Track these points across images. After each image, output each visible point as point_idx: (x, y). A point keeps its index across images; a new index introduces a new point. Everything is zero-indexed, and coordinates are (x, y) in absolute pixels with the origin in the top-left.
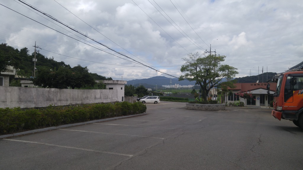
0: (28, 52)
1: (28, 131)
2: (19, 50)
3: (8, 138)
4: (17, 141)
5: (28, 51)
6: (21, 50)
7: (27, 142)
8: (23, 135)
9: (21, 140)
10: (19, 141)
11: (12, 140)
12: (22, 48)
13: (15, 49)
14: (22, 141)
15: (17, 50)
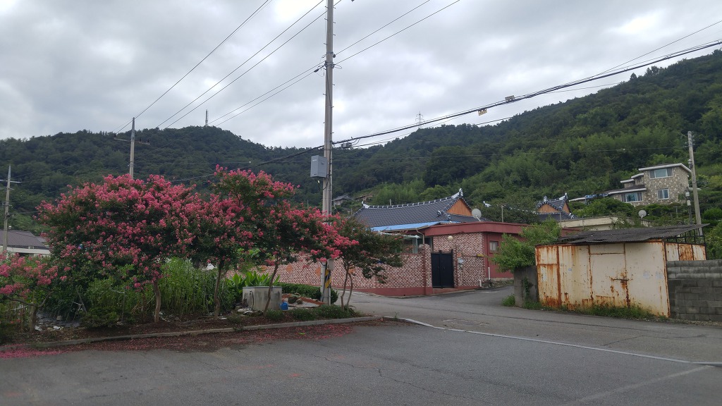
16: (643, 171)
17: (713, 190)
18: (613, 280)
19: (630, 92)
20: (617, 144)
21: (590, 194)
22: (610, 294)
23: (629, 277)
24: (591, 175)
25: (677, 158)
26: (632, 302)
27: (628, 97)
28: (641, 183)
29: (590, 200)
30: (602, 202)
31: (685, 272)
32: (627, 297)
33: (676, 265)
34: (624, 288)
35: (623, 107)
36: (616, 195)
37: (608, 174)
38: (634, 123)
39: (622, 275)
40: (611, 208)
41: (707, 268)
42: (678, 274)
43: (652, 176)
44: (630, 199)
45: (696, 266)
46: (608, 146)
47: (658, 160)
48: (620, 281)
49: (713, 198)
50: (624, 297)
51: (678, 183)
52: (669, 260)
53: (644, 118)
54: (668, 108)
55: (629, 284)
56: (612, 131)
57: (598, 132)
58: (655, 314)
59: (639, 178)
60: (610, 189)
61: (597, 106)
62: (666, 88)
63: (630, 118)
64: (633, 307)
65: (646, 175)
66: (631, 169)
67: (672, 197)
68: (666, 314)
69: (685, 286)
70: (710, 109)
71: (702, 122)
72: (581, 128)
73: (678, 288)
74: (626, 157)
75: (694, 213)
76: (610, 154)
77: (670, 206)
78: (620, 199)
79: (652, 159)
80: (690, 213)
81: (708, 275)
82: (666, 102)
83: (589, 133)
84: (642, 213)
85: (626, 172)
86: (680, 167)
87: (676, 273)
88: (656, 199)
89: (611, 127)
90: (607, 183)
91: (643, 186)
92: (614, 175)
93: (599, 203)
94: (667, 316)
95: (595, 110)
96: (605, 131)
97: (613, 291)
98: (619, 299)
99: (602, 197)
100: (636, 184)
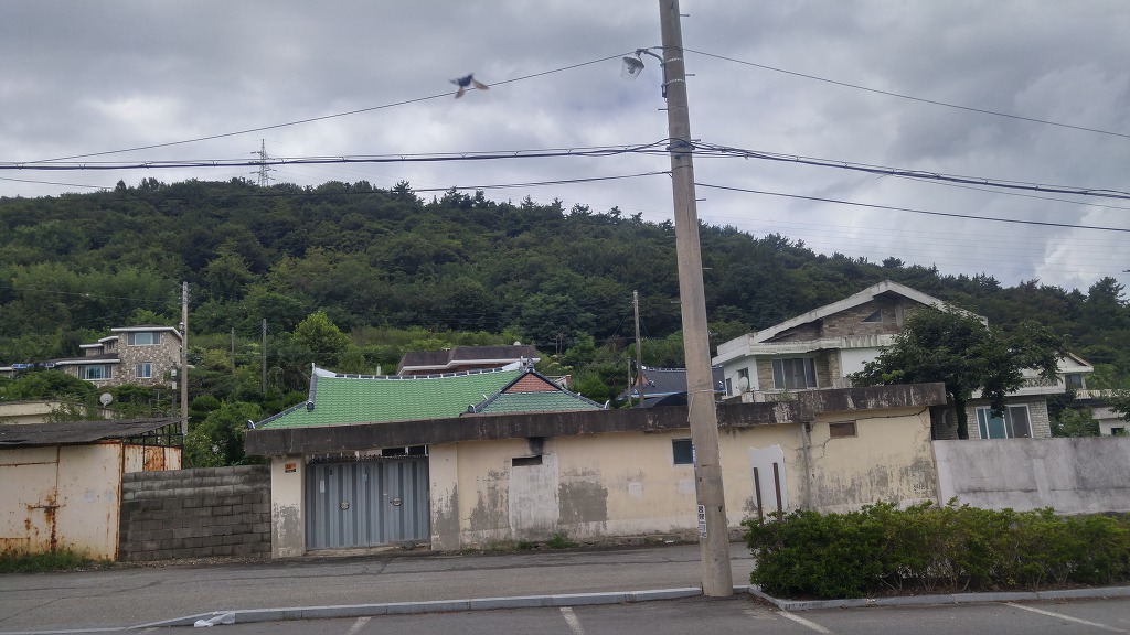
0: (1120, 292)
1: (1086, 587)
2: (1085, 292)
3: (1021, 602)
4: (1045, 613)
5: (1117, 289)
6: (1092, 290)
7: (1072, 619)
8: (1069, 600)
9: (1056, 611)
10: (1049, 613)
11: (1030, 609)
12: (1094, 284)
13: (1070, 291)
14: (1059, 615)
15: (1076, 293)
16: (118, 333)
17: (210, 370)
18: (31, 508)
19: (113, 208)
20: (82, 285)
21: (22, 361)
22: (23, 533)
23: (60, 501)
24: (30, 330)
25: (170, 318)
26: (59, 543)
27: (109, 214)
28: (113, 351)
29: (21, 372)
30: (41, 376)
31: (148, 488)
32: (53, 536)
33: (136, 478)
34: (48, 520)
35: (99, 229)
36: (70, 368)
37: (60, 330)
38: (115, 257)
39: (49, 499)
40: (57, 387)
41: (179, 481)
42: (138, 491)
43: (131, 342)
44: (92, 375)
45: (165, 479)
46: (66, 287)
47: (143, 318)
48: (43, 510)
49: (209, 380)
50: (48, 536)
51: (166, 355)
52: (126, 471)
53: (131, 251)
54: (166, 243)
55: (59, 514)
56: (77, 263)
57: (53, 260)
58: (95, 559)
59: (111, 343)
60: (60, 356)
61: (57, 218)
62: (167, 214)
63: (109, 248)
64: (61, 551)
65: (122, 339)
66: (100, 328)
67: (155, 376)
68: (112, 557)
69: (145, 510)
70: (219, 256)
71: (207, 272)
72: (21, 248)
73: (136, 514)
74: (95, 307)
75: (179, 401)
76: (68, 300)
77: (151, 389)
78: (75, 374)
79: (135, 316)
80: (175, 401)
81: (178, 491)
82: (164, 234)
83: (36, 260)
84: (106, 398)
85: (93, 331)
86: (171, 332)
87: (134, 491)
88: (132, 377)
89: (77, 257)
90: (57, 346)
91: (115, 356)
92: (71, 334)
93: (36, 377)
94: (113, 560)
95: (51, 223)
96: (63, 261)
97: (28, 527)
98: (38, 541)
99: (43, 368)
100: (106, 352)
